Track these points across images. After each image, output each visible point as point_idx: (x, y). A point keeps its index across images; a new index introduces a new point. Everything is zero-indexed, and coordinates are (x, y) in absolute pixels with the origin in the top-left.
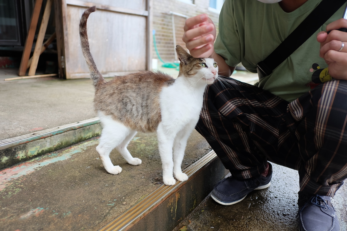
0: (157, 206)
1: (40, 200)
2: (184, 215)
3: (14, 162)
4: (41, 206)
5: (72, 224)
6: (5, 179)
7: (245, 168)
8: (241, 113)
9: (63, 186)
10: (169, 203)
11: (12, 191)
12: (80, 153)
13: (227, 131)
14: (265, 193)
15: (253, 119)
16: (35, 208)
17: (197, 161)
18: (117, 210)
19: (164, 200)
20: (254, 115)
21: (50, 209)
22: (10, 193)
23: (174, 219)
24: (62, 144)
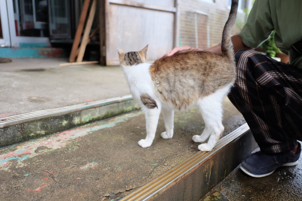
0: (195, 170)
1: (94, 157)
2: (216, 182)
3: (71, 126)
4: (95, 161)
5: (122, 177)
6: (66, 138)
7: (275, 142)
8: (279, 84)
9: (112, 147)
10: (205, 168)
11: (71, 148)
12: (123, 122)
13: (261, 102)
14: (293, 170)
15: (289, 93)
16: (91, 162)
17: (227, 134)
18: (160, 170)
19: (201, 164)
20: (289, 89)
21: (103, 164)
22: (70, 149)
23: (208, 184)
24: (108, 114)
